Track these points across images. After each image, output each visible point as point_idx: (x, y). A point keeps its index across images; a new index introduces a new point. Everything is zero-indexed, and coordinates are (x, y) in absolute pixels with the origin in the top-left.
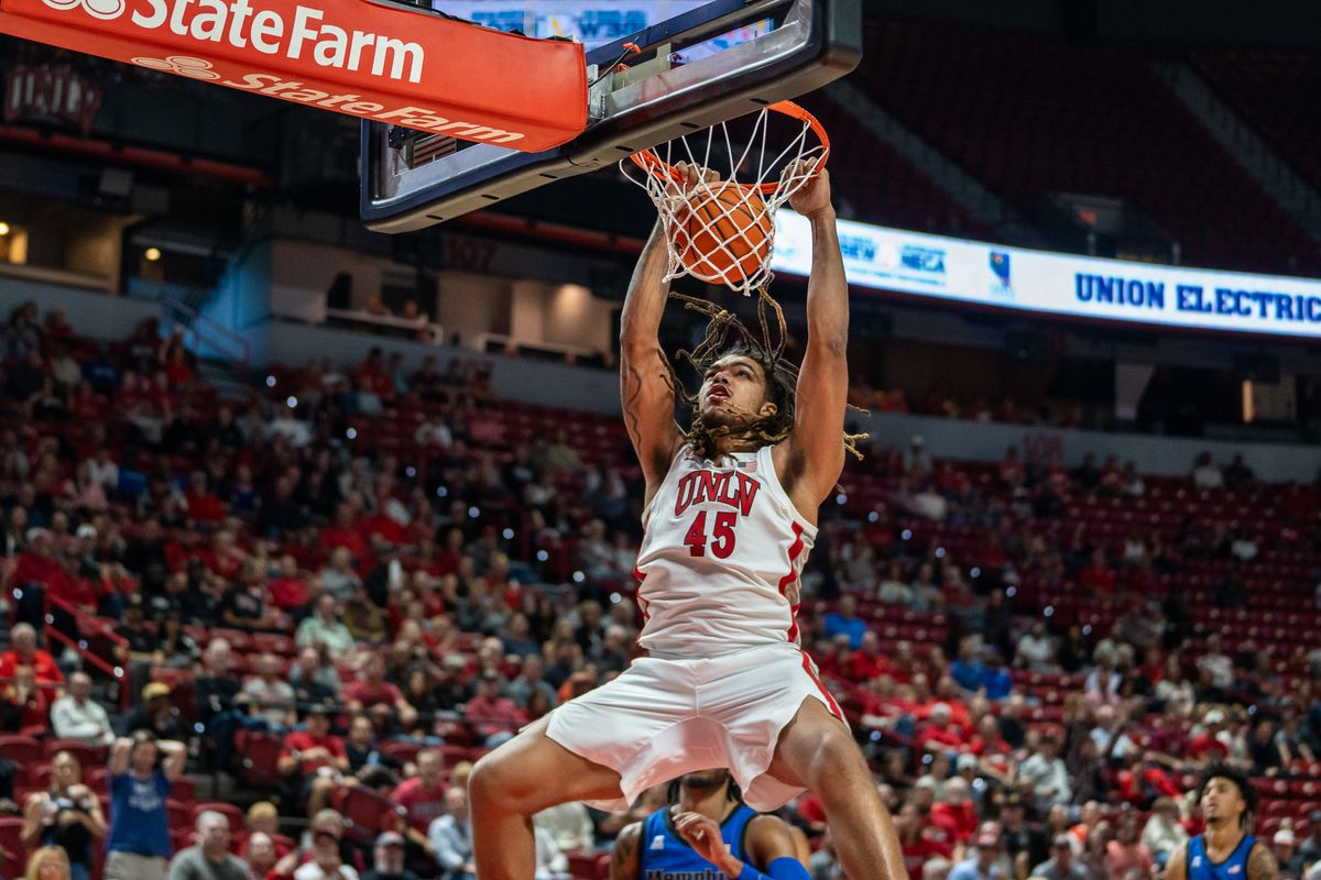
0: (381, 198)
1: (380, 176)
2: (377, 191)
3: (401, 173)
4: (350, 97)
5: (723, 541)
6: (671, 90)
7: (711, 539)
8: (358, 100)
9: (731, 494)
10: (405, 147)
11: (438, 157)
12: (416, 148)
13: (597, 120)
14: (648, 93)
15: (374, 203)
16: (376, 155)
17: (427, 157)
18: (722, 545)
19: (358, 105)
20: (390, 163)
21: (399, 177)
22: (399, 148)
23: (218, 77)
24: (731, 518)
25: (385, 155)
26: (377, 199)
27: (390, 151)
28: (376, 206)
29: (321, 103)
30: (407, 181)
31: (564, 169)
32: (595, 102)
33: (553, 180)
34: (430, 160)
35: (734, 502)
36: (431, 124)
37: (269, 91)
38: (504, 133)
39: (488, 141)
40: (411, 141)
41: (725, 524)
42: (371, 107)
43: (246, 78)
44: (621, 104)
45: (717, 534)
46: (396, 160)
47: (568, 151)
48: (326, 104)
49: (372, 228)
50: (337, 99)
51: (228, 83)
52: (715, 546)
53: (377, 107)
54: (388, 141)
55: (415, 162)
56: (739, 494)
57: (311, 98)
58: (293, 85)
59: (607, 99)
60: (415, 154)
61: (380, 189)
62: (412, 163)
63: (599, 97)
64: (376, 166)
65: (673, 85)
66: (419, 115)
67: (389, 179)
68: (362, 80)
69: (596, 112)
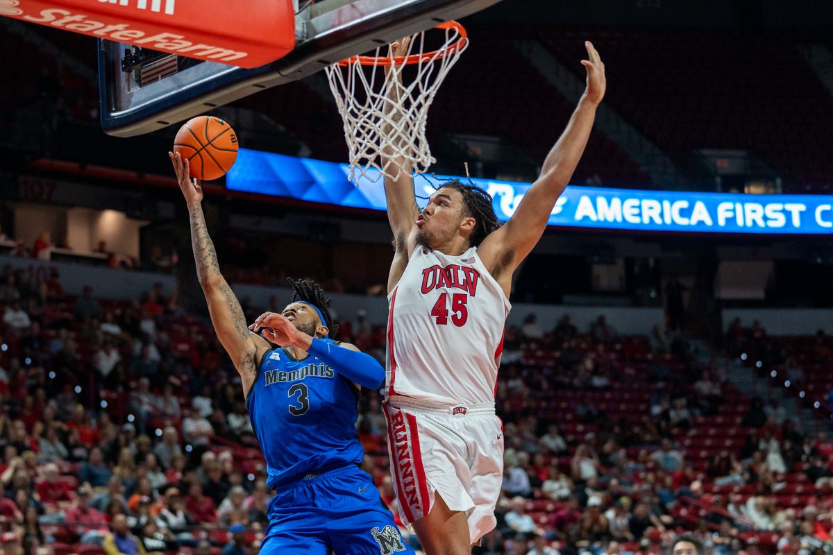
0: (118, 110)
1: (115, 94)
2: (113, 105)
3: (132, 90)
4: (120, 26)
5: (459, 314)
6: (362, 15)
7: (451, 313)
8: (127, 28)
9: (461, 282)
10: (134, 71)
11: (163, 77)
12: (142, 71)
13: (301, 41)
14: (343, 19)
15: (113, 114)
16: (112, 78)
17: (155, 77)
18: (459, 317)
19: (125, 33)
20: (123, 83)
21: (132, 94)
22: (130, 71)
23: (21, 12)
24: (464, 298)
25: (119, 76)
26: (115, 112)
27: (123, 75)
28: (114, 117)
29: (96, 33)
30: (138, 97)
31: (273, 79)
32: (299, 28)
33: (262, 89)
34: (157, 79)
35: (464, 287)
36: (178, 46)
37: (58, 24)
38: (231, 52)
39: (218, 60)
40: (138, 66)
41: (460, 302)
42: (135, 34)
43: (43, 13)
44: (319, 28)
45: (455, 309)
46: (128, 80)
47: (277, 66)
48: (100, 33)
49: (111, 134)
50: (110, 28)
51: (28, 18)
52: (454, 317)
53: (140, 34)
54: (121, 66)
55: (143, 82)
56: (467, 281)
57: (90, 28)
58: (78, 17)
59: (309, 25)
60: (142, 76)
61: (115, 103)
62: (141, 82)
63: (301, 24)
64: (112, 85)
65: (364, 11)
66: (170, 39)
67: (123, 95)
68: (131, 13)
69: (300, 35)
